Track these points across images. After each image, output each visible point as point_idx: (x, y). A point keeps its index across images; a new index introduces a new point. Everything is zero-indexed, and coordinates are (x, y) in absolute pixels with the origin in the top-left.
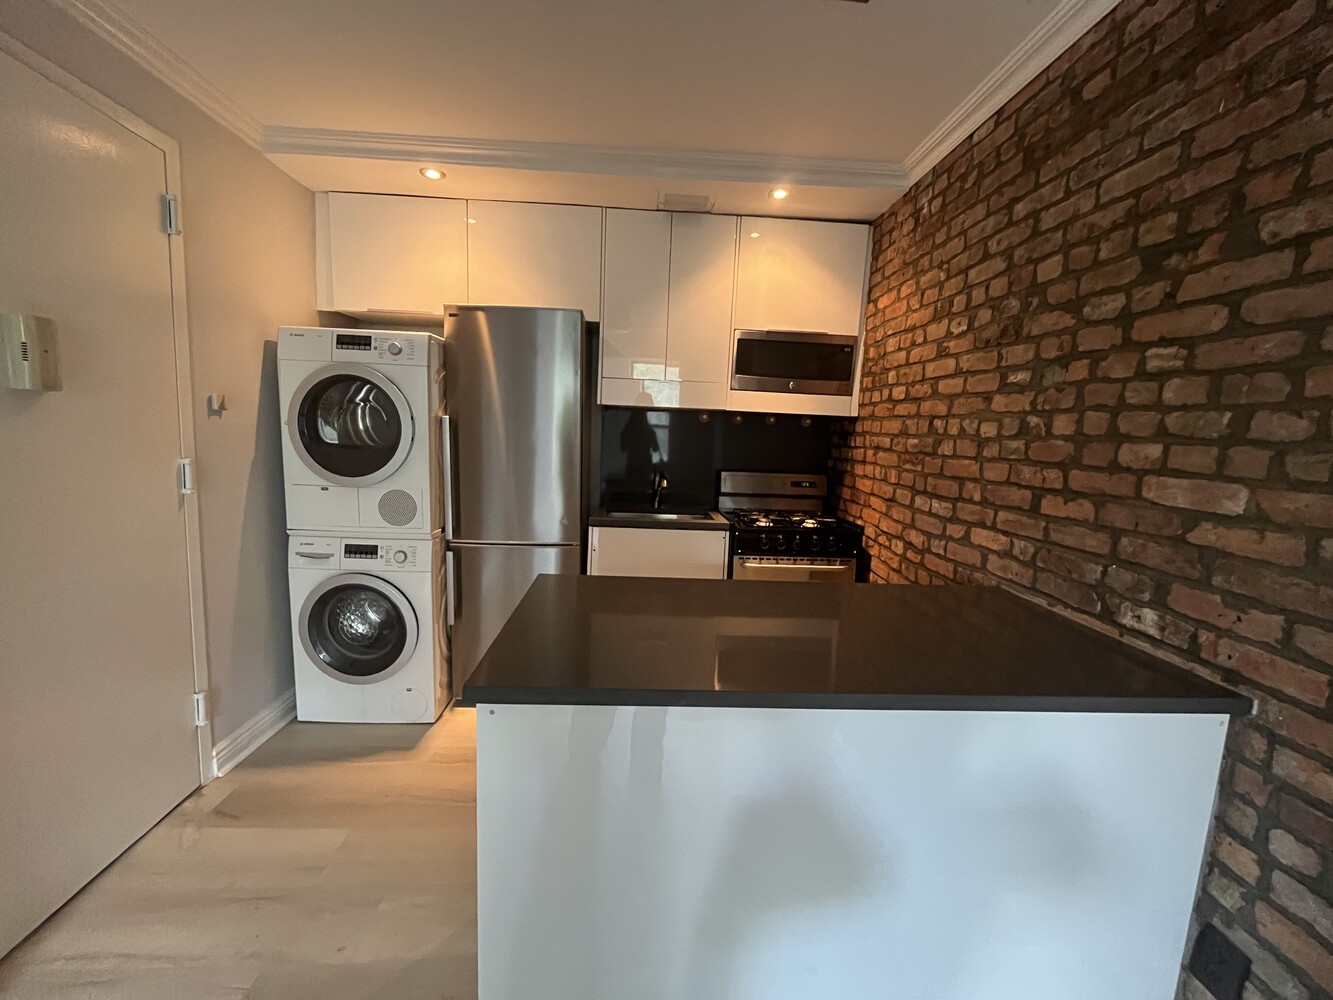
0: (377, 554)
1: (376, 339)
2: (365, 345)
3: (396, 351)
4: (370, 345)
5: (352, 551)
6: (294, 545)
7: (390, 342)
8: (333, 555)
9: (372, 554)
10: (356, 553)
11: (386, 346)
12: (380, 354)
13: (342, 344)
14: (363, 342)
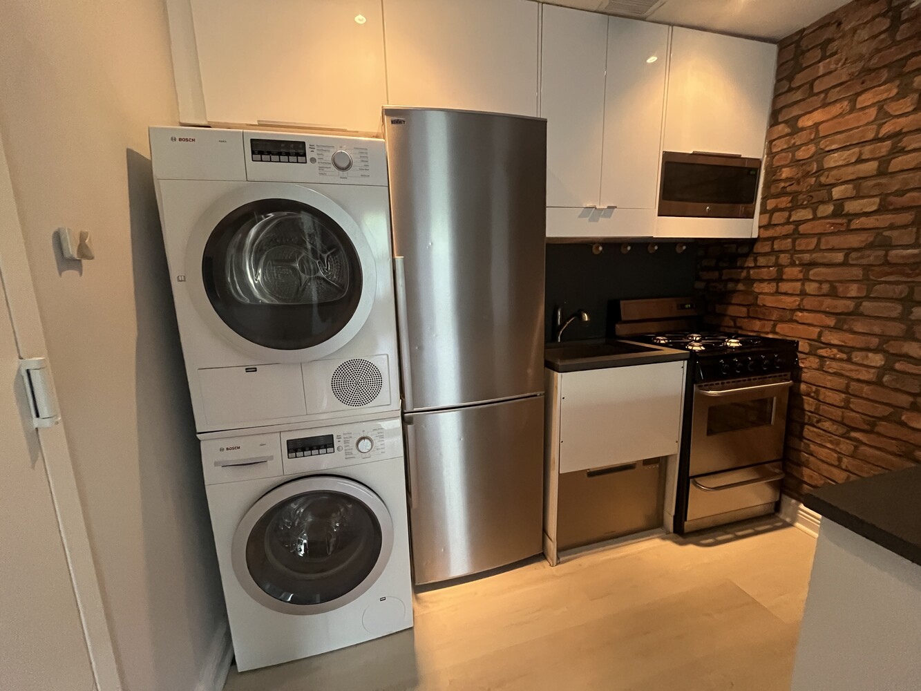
0: (333, 446)
1: (312, 147)
2: (297, 155)
3: (344, 165)
4: (304, 155)
5: (298, 447)
6: (210, 452)
7: (333, 151)
8: (271, 458)
9: (326, 447)
10: (303, 450)
11: (328, 157)
12: (320, 168)
13: (261, 153)
14: (292, 151)
